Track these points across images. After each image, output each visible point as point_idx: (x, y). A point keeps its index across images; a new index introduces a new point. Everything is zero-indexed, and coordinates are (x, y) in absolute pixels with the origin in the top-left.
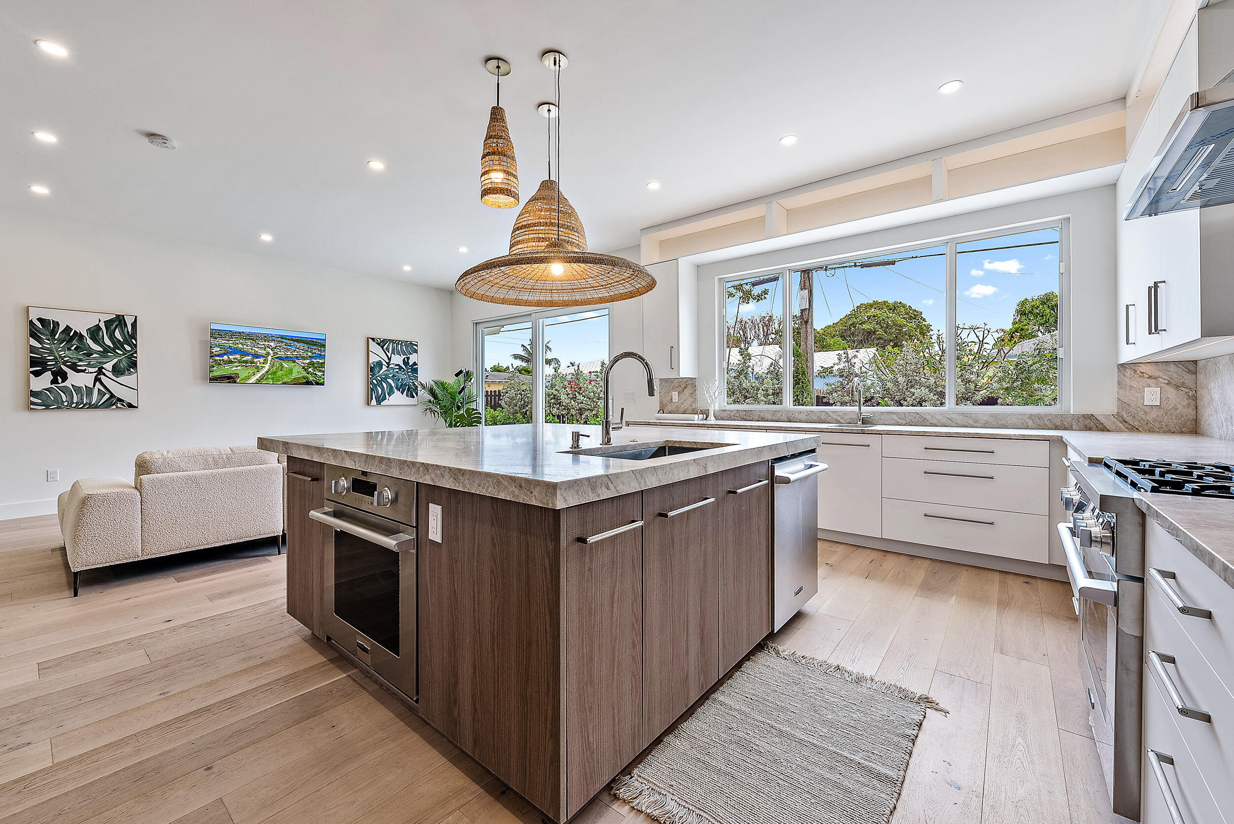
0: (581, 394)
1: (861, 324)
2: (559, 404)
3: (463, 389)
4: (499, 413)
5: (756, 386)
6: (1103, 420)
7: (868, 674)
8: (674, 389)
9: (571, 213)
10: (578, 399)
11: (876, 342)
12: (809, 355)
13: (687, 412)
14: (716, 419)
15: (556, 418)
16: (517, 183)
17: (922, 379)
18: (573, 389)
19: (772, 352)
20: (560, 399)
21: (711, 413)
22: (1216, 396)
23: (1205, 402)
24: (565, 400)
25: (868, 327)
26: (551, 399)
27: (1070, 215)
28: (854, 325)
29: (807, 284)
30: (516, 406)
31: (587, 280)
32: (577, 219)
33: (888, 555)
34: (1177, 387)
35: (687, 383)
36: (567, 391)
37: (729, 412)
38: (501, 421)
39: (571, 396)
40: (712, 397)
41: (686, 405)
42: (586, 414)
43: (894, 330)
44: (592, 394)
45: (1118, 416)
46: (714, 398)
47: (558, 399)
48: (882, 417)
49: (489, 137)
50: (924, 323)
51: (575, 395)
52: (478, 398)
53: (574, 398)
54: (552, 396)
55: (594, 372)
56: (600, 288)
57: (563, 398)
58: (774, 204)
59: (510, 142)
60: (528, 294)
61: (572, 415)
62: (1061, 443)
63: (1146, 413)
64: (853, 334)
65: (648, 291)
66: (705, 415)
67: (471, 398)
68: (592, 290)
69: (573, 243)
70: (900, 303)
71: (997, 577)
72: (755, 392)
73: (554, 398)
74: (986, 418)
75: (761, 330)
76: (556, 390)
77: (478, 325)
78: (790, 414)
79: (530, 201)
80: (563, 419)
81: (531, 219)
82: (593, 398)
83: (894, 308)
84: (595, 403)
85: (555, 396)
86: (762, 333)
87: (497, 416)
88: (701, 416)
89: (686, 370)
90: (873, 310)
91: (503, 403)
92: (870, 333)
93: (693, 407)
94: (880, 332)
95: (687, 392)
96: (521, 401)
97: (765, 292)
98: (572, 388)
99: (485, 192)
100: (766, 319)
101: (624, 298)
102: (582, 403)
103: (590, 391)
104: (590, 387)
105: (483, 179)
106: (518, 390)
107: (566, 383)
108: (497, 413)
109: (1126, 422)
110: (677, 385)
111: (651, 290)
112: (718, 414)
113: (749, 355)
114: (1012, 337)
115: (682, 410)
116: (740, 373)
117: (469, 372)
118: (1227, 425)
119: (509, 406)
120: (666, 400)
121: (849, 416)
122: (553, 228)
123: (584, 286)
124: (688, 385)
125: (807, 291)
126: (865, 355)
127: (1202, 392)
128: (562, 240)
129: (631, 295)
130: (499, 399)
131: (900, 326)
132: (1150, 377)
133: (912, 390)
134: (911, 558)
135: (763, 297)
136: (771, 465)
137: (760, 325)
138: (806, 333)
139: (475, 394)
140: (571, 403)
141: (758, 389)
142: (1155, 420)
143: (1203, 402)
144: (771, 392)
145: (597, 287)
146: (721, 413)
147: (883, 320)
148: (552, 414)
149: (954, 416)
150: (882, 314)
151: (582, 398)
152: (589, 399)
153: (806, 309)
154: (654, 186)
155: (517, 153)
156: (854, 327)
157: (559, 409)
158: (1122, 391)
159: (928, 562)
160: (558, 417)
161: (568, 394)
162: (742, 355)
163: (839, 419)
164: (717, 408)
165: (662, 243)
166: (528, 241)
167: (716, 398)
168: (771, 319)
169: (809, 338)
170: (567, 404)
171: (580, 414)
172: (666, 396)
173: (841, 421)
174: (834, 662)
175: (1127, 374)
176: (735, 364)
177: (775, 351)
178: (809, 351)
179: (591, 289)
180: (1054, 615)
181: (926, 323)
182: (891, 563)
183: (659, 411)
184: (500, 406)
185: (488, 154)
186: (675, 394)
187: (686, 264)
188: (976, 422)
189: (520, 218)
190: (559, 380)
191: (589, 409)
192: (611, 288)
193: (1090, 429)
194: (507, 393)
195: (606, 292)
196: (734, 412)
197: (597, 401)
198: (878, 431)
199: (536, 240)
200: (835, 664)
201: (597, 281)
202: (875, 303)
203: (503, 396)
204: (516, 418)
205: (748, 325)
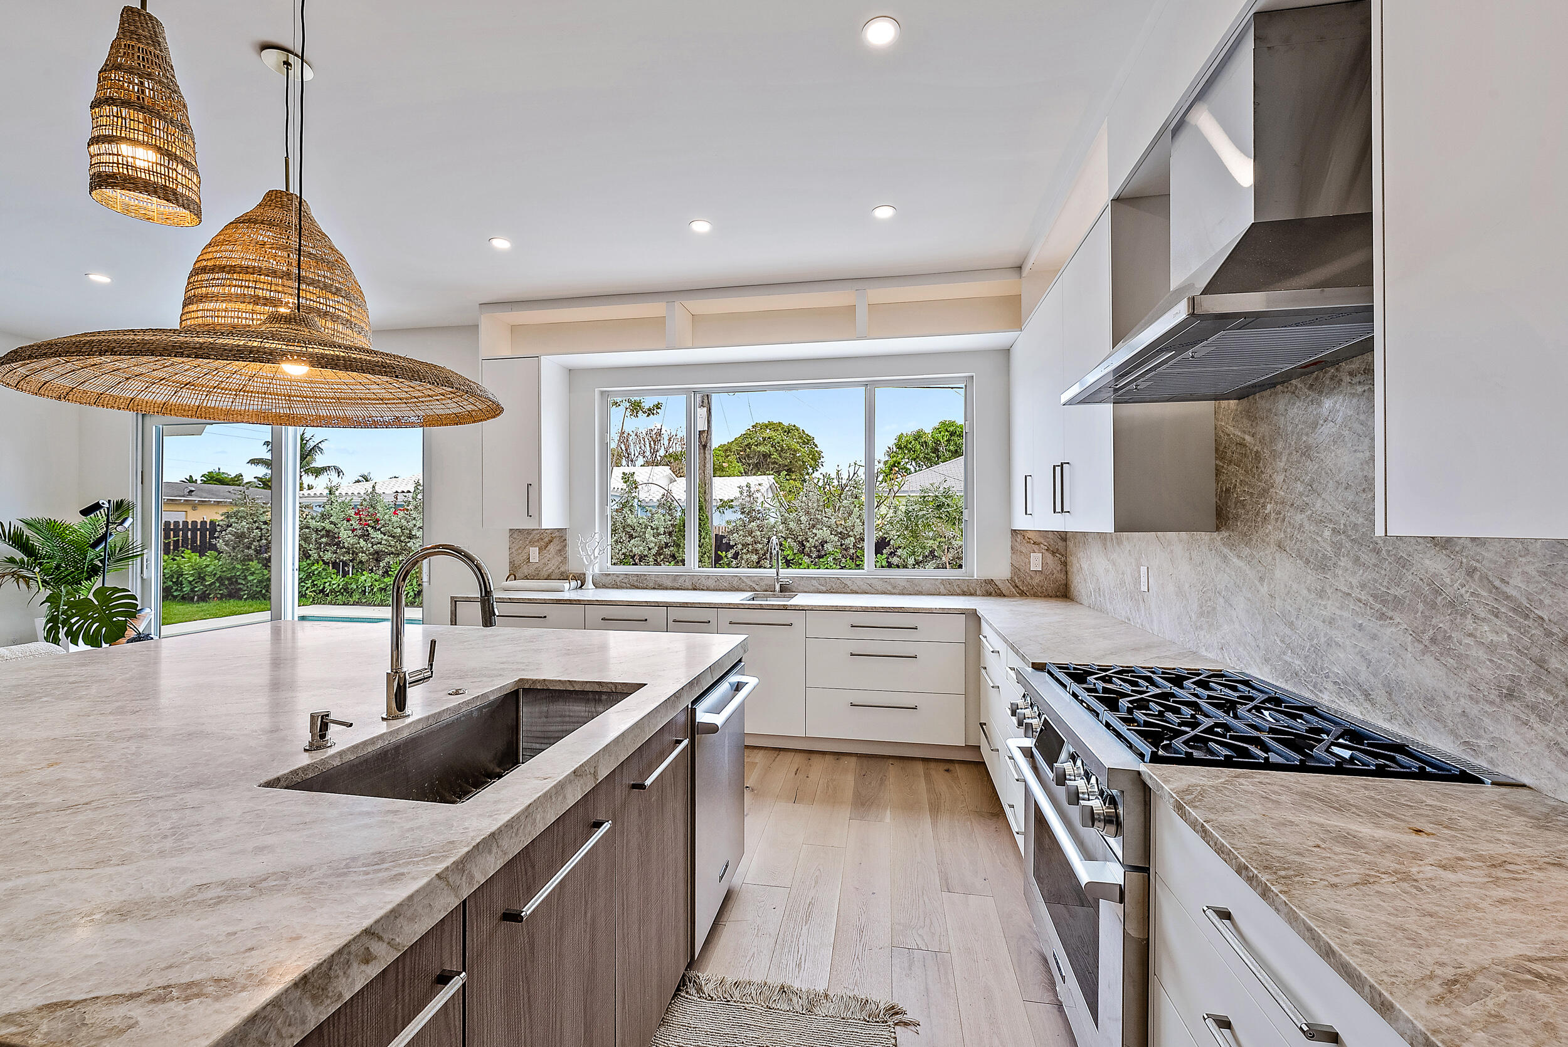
0: (379, 529)
1: (756, 445)
2: (338, 544)
3: (104, 538)
4: (211, 561)
5: (644, 522)
6: (1001, 586)
7: (821, 988)
8: (532, 543)
9: (334, 262)
10: (373, 538)
11: (771, 466)
12: (707, 486)
13: (552, 578)
14: (596, 587)
15: (331, 567)
16: (195, 180)
17: (824, 518)
18: (363, 522)
19: (662, 475)
20: (339, 538)
21: (588, 580)
22: (1085, 566)
23: (1075, 569)
24: (349, 539)
25: (763, 449)
26: (322, 537)
27: (974, 374)
28: (749, 446)
29: (706, 401)
30: (249, 548)
31: (367, 386)
32: (348, 273)
33: (814, 758)
34: (1053, 553)
35: (553, 535)
36: (352, 525)
37: (614, 577)
38: (216, 574)
39: (359, 532)
40: (590, 556)
41: (552, 566)
42: (387, 560)
43: (788, 455)
44: (399, 530)
45: (1011, 581)
46: (592, 557)
47: (336, 538)
48: (802, 583)
49: (111, 66)
50: (816, 449)
51: (367, 531)
52: (145, 551)
53: (365, 536)
54: (323, 532)
55: (403, 492)
56: (395, 401)
57: (345, 536)
58: (677, 304)
59: (175, 92)
60: (231, 400)
61: (361, 562)
62: (973, 617)
63: (1032, 578)
64: (748, 456)
65: (488, 418)
66: (579, 582)
67: (128, 551)
68: (380, 404)
69: (338, 317)
70: (794, 426)
71: (920, 768)
72: (643, 530)
73: (327, 536)
74: (904, 584)
75: (648, 446)
76: (331, 523)
77: (147, 419)
78: (696, 579)
79: (238, 221)
80: (343, 570)
81: (237, 256)
82: (400, 536)
83: (788, 431)
84: (403, 544)
85: (328, 532)
86: (648, 448)
87: (207, 566)
88: (573, 584)
89: (551, 518)
90: (768, 431)
91: (220, 544)
92: (766, 456)
93: (562, 569)
94: (775, 455)
95: (552, 548)
96: (261, 539)
97: (658, 407)
98: (361, 520)
99: (101, 180)
100: (654, 433)
101: (444, 423)
102: (380, 543)
103: (396, 525)
104: (394, 519)
105: (94, 149)
106: (255, 522)
107: (352, 512)
108: (205, 561)
109: (1017, 587)
110: (537, 537)
111: (494, 417)
112: (598, 579)
113: (635, 482)
114: (892, 470)
115: (544, 573)
116: (624, 506)
117: (125, 503)
118: (1095, 595)
119: (234, 548)
120: (519, 560)
121: (766, 582)
122: (289, 283)
123: (362, 396)
124: (557, 539)
125: (705, 409)
126: (763, 482)
127: (1072, 560)
128: (311, 309)
129: (458, 420)
130: (212, 537)
131: (795, 451)
132: (1034, 543)
133: (814, 531)
134: (837, 757)
135: (655, 412)
136: (691, 708)
137: (646, 440)
138: (705, 460)
139: (139, 542)
140: (359, 543)
141: (646, 527)
142: (1038, 585)
143: (1074, 569)
144: (662, 530)
145: (389, 399)
146: (604, 578)
147: (779, 443)
148: (323, 560)
149: (873, 582)
150: (778, 436)
151: (380, 536)
152: (394, 537)
153: (704, 431)
154: (501, 244)
155: (195, 118)
156: (750, 448)
157: (336, 553)
158: (1014, 557)
159: (854, 760)
160: (335, 565)
161: (353, 530)
162: (626, 482)
163: (754, 585)
164: (597, 571)
165: (514, 329)
166: (228, 298)
167: (595, 558)
168: (659, 433)
169: (707, 465)
170: (353, 545)
171: (377, 560)
172: (519, 554)
173: (757, 587)
174: (776, 980)
175: (1018, 540)
176: (616, 489)
177: (665, 474)
178: (707, 482)
179: (377, 402)
180: (979, 814)
181: (818, 449)
182: (818, 769)
183: (508, 577)
184: (213, 547)
185: (110, 101)
186: (534, 552)
187: (551, 366)
188: (894, 588)
189: (209, 250)
190: (339, 508)
191: (392, 553)
192: (418, 404)
193: (990, 594)
194: (228, 526)
195: (408, 409)
196: (622, 577)
197: (407, 540)
198: (802, 606)
199: (247, 300)
200: (779, 983)
201: (390, 390)
202: (770, 423)
203: (221, 532)
204: (248, 570)
205: (631, 438)
